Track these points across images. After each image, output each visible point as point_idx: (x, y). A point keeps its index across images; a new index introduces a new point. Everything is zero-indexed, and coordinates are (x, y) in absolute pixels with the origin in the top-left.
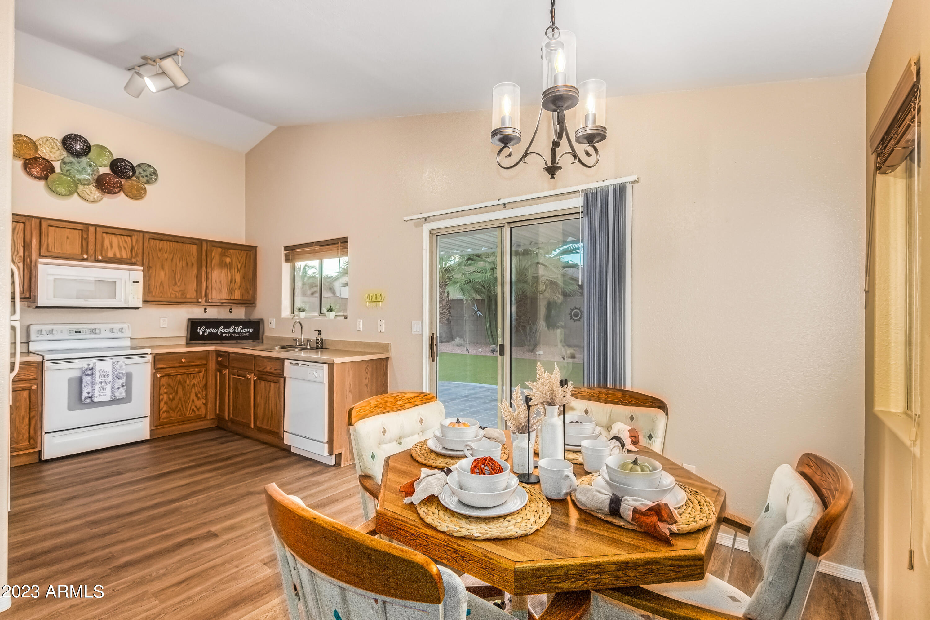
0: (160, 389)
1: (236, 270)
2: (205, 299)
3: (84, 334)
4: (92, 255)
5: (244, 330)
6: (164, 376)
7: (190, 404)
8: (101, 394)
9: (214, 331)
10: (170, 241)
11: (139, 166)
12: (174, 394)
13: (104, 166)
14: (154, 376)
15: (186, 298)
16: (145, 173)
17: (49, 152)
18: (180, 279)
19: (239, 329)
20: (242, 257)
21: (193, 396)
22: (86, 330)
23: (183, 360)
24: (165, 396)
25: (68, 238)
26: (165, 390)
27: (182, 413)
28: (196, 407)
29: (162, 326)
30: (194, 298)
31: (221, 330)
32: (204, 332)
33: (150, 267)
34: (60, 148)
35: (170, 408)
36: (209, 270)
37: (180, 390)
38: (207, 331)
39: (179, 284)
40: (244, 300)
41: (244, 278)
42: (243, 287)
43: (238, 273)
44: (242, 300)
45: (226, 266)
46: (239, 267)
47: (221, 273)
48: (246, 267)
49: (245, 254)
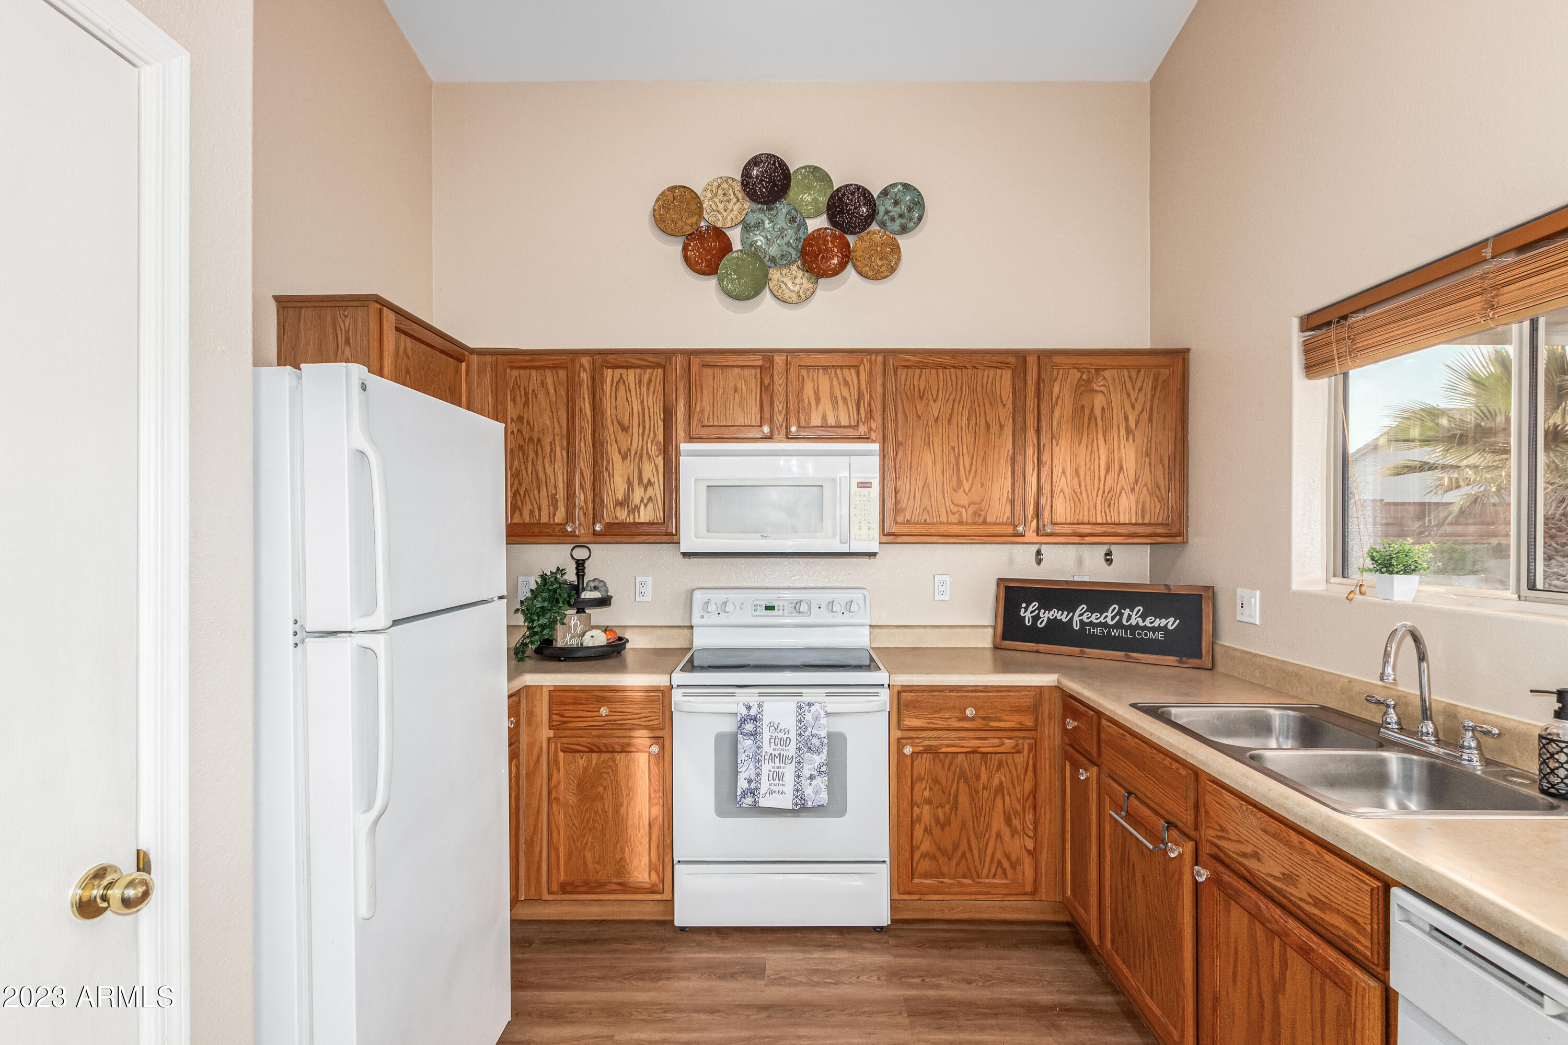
0: (912, 789)
1: (1123, 432)
2: (1034, 522)
3: (781, 613)
4: (781, 426)
5: (1148, 620)
6: (921, 753)
7: (991, 845)
8: (774, 788)
9: (1063, 617)
10: (944, 367)
11: (885, 193)
12: (947, 807)
13: (816, 215)
14: (896, 747)
15: (984, 522)
16: (897, 209)
17: (722, 211)
18: (970, 472)
19: (1133, 617)
20: (1140, 390)
21: (998, 823)
22: (785, 603)
23: (970, 712)
24: (926, 808)
25: (736, 390)
26: (926, 794)
27: (969, 869)
28: (1008, 857)
29: (938, 597)
30: (1006, 524)
31: (1080, 616)
32: (1036, 618)
33: (898, 444)
34: (740, 195)
35: (940, 849)
36: (1045, 439)
37: (964, 799)
38: (1045, 616)
39: (967, 486)
40: (1149, 524)
41: (1148, 455)
42: (1146, 484)
43: (1127, 439)
44: (1143, 524)
45: (1093, 423)
46: (1132, 423)
47: (1079, 446)
48: (1155, 419)
49: (1151, 379)
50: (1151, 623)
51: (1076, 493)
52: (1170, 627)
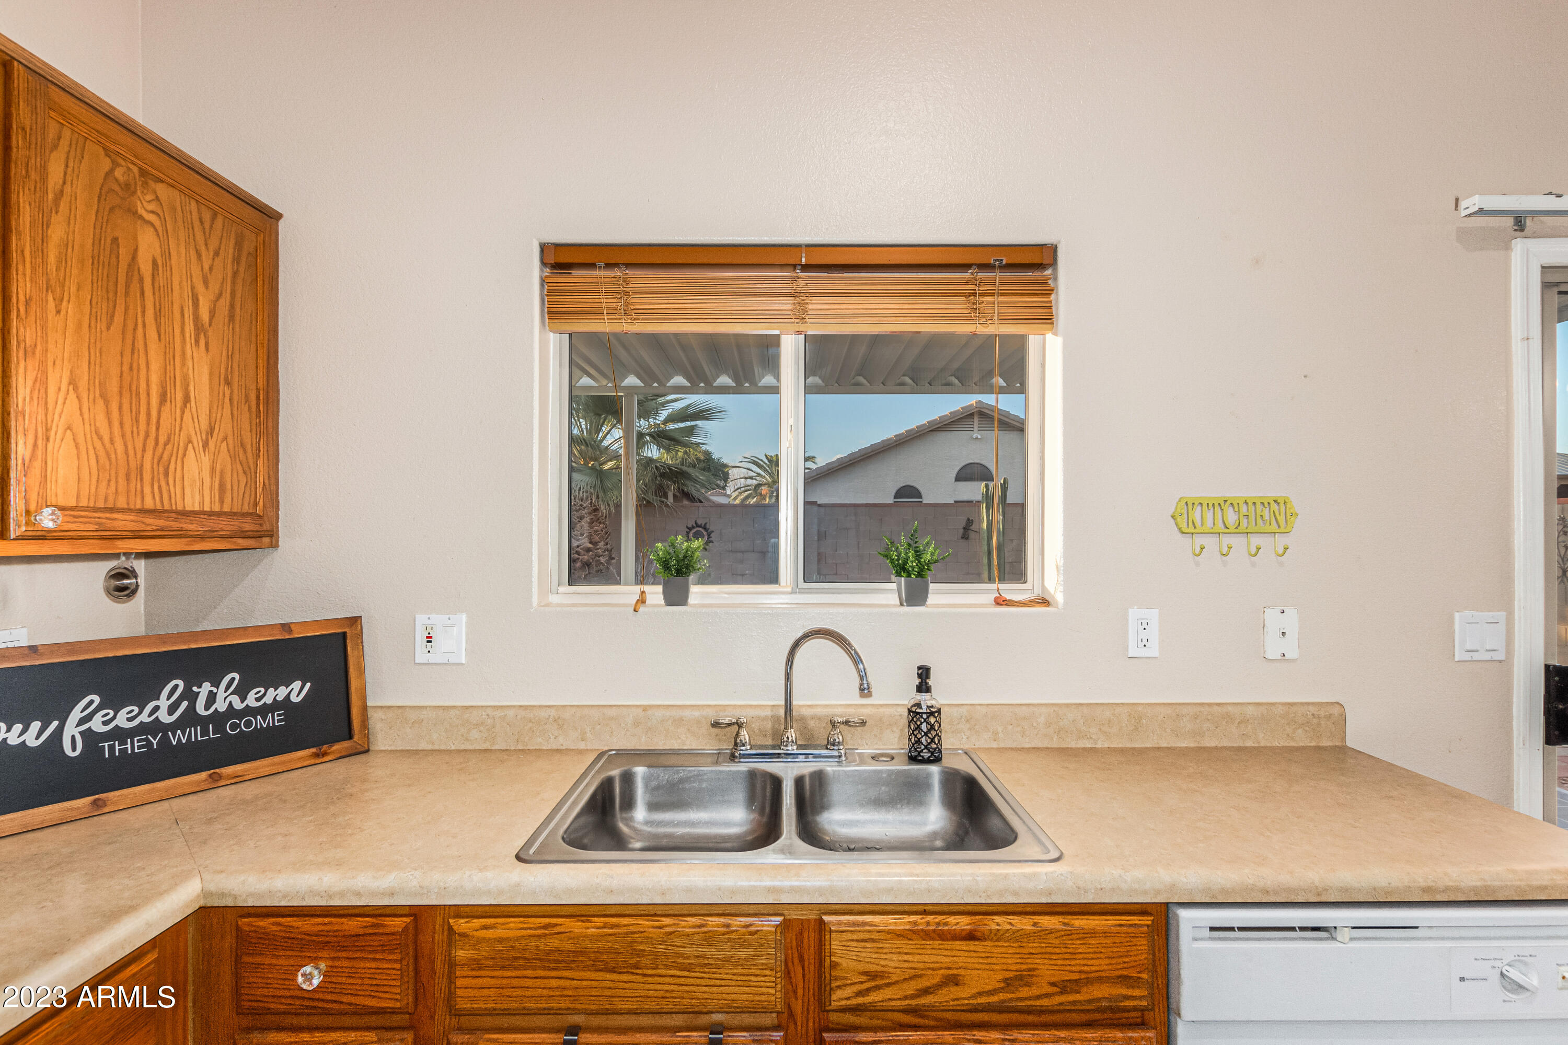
1: (189, 325)
5: (250, 694)
9: (30, 733)
19: (219, 695)
40: (232, 515)
41: (228, 383)
42: (225, 438)
43: (197, 342)
44: (221, 514)
45: (135, 286)
46: (205, 316)
47: (108, 328)
48: (237, 318)
49: (233, 242)
50: (258, 700)
51: (100, 438)
52: (295, 699)
